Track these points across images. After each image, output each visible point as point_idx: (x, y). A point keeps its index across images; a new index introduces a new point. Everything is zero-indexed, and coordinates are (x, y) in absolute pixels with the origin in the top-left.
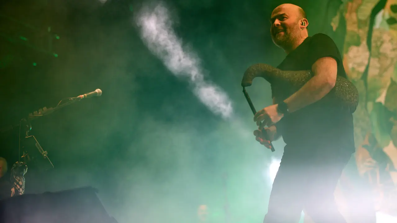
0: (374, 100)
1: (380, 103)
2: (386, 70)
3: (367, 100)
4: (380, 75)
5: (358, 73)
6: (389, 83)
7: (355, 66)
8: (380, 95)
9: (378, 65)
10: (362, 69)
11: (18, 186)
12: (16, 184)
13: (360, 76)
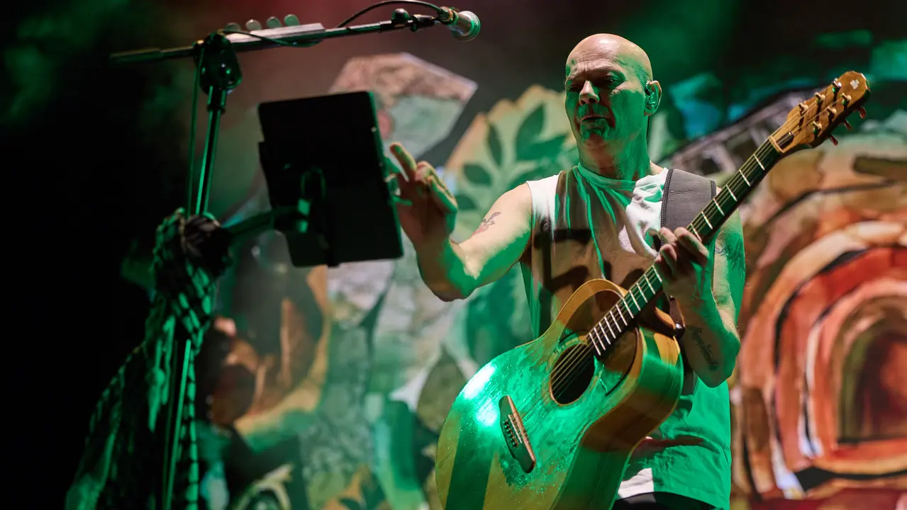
0: (386, 392)
1: (403, 405)
2: (429, 321)
3: (368, 388)
4: (413, 332)
5: (355, 309)
6: (434, 357)
7: (347, 290)
8: (404, 383)
9: (409, 305)
10: (367, 302)
11: (192, 314)
12: (184, 301)
13: (358, 318)
